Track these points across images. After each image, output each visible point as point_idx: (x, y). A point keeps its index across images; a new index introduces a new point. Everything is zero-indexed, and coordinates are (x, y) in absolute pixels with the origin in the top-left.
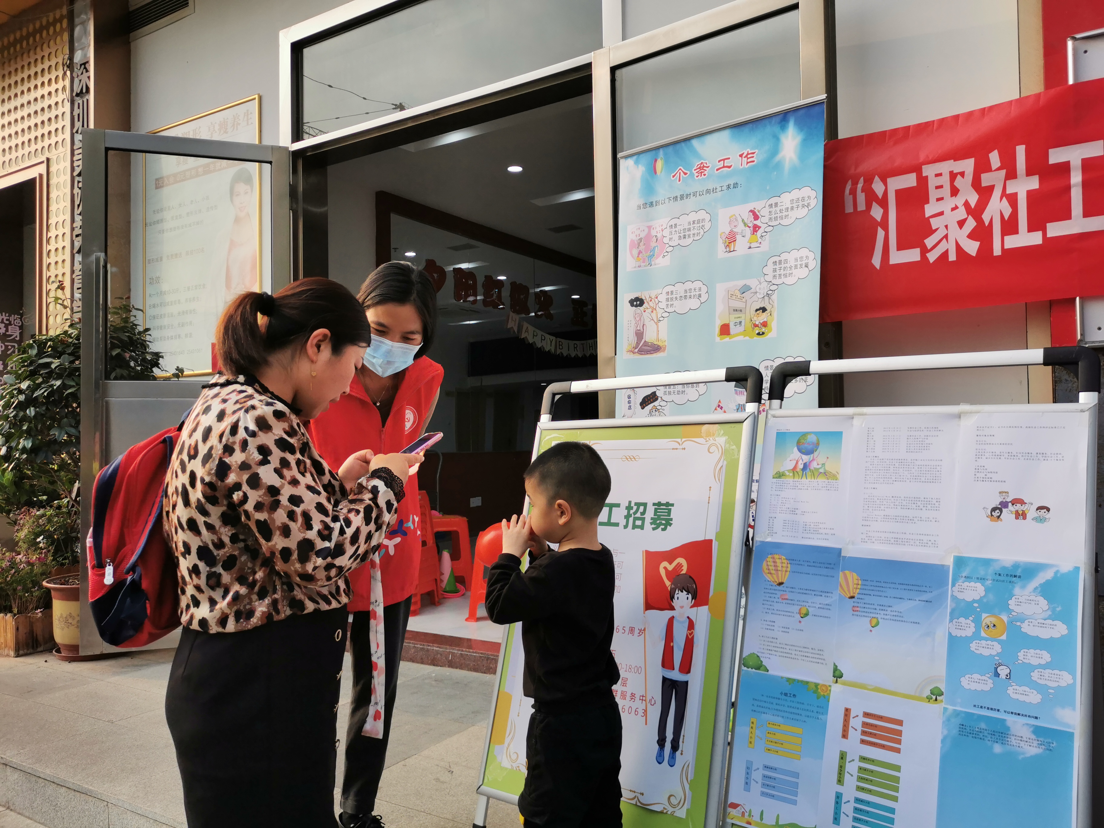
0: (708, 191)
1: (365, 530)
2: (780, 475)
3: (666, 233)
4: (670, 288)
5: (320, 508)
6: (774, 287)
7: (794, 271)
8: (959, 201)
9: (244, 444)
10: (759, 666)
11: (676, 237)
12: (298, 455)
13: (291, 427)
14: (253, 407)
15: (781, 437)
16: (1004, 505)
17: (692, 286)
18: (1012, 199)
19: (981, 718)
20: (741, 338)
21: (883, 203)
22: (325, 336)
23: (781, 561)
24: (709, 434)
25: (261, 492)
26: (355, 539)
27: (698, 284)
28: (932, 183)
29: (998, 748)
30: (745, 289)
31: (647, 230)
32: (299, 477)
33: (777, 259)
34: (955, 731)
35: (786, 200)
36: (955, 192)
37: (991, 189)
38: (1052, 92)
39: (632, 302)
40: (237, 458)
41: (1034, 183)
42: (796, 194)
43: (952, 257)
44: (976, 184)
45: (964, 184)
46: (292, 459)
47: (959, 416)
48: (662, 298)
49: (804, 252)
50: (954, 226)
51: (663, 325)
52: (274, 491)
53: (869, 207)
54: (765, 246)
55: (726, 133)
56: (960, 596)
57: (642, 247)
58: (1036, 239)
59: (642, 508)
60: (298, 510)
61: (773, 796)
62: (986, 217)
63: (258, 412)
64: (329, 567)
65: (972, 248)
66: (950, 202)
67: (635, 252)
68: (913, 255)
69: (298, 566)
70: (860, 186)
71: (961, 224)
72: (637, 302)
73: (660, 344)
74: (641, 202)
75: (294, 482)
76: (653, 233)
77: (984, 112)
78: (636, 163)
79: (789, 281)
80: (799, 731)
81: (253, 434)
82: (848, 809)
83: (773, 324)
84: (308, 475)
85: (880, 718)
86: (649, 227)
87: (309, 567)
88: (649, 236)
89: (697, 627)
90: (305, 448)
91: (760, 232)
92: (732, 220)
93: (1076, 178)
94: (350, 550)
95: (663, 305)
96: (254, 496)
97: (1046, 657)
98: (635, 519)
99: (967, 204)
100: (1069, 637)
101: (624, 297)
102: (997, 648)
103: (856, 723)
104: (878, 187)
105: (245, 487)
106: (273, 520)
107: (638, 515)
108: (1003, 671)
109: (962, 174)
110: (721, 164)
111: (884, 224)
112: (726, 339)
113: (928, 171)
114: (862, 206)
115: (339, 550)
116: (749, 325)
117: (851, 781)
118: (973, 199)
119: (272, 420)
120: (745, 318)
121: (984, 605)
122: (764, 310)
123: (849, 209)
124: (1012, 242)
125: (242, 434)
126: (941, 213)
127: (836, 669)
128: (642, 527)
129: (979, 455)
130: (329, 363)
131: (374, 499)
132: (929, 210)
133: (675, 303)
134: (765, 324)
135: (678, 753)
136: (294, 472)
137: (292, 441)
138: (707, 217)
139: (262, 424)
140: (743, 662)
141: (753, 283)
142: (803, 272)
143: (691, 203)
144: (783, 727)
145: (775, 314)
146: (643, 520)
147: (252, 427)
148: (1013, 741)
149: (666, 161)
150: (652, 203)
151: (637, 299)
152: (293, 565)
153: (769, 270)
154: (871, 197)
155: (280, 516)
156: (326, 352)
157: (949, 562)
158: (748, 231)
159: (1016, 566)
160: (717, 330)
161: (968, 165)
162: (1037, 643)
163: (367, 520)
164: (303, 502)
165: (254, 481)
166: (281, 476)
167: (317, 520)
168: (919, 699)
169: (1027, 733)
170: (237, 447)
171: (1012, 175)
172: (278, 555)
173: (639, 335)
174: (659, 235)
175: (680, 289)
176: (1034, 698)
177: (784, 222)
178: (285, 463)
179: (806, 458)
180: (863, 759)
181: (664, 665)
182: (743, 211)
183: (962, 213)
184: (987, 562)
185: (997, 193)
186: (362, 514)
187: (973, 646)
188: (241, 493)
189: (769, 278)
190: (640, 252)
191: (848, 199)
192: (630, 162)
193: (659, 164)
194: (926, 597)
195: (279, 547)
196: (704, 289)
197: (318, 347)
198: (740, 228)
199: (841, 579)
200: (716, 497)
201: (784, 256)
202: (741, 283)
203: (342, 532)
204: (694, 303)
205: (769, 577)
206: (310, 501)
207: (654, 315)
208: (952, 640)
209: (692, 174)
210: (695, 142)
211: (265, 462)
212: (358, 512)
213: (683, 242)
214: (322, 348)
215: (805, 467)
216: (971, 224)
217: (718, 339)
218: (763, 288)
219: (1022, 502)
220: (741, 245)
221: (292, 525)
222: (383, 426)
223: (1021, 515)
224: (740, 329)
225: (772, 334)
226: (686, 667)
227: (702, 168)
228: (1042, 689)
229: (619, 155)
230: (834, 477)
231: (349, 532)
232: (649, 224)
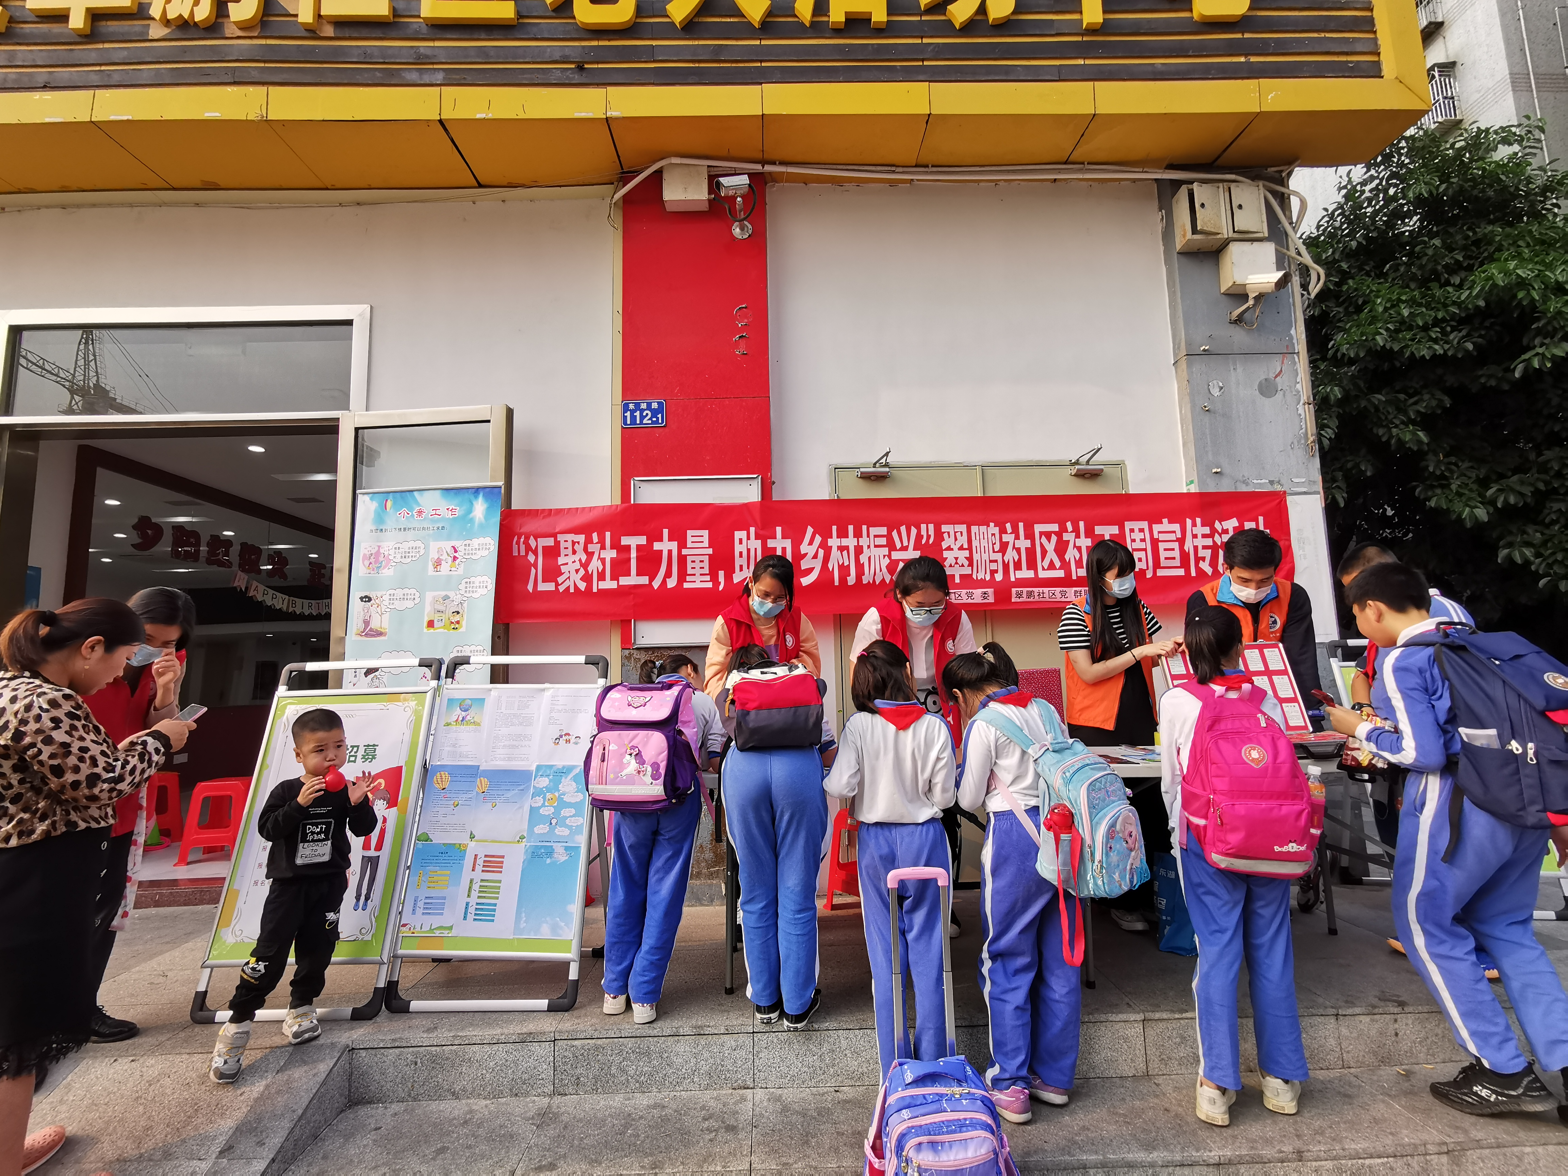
0: (424, 529)
1: (140, 767)
2: (448, 724)
3: (392, 552)
4: (392, 592)
5: (103, 753)
6: (465, 599)
7: (479, 590)
8: (576, 558)
9: (38, 718)
10: (428, 839)
11: (399, 556)
12: (83, 722)
13: (77, 704)
14: (45, 693)
15: (451, 701)
16: (561, 736)
17: (409, 592)
18: (603, 561)
19: (542, 847)
20: (441, 630)
21: (535, 553)
22: (99, 642)
23: (445, 775)
24: (405, 700)
25: (55, 747)
26: (132, 771)
27: (413, 591)
28: (563, 545)
29: (548, 861)
30: (446, 598)
31: (377, 549)
32: (85, 735)
33: (468, 580)
34: (529, 857)
35: (475, 542)
36: (574, 552)
37: (593, 553)
38: (624, 505)
39: (361, 599)
40: (32, 726)
41: (614, 554)
42: (481, 540)
43: (572, 590)
44: (585, 549)
45: (579, 548)
46: (78, 724)
47: (543, 690)
48: (386, 597)
49: (485, 578)
50: (573, 572)
51: (386, 617)
52: (66, 746)
53: (527, 554)
54: (461, 571)
55: (438, 492)
56: (537, 786)
57: (372, 560)
58: (613, 585)
59: (355, 749)
60: (87, 756)
61: (429, 913)
62: (590, 569)
63: (50, 696)
64: (111, 790)
65: (582, 586)
66: (572, 558)
67: (367, 563)
68: (550, 587)
69: (86, 791)
70: (522, 540)
71: (577, 571)
72: (367, 599)
73: (383, 630)
74: (374, 528)
75: (82, 739)
76: (382, 551)
77: (591, 509)
78: (371, 499)
79: (475, 595)
80: (449, 872)
81: (47, 711)
82: (471, 910)
83: (464, 623)
84: (91, 733)
85: (493, 856)
86: (379, 547)
87: (96, 791)
88: (378, 553)
89: (388, 821)
90: (87, 718)
91: (457, 561)
92: (439, 550)
93: (634, 554)
94: (129, 779)
95: (386, 603)
96: (47, 751)
97: (573, 811)
98: (350, 756)
99: (580, 560)
100: (583, 801)
101: (355, 595)
102: (552, 810)
103: (480, 862)
104: (532, 542)
105: (40, 745)
106: (67, 764)
107: (353, 753)
108: (554, 821)
109: (578, 543)
110: (434, 512)
111: (535, 565)
112: (432, 630)
113: (560, 537)
114: (523, 553)
115: (121, 779)
116: (448, 622)
117: (475, 894)
118: (584, 558)
119: (61, 701)
120: (444, 617)
121: (549, 789)
122: (458, 613)
123: (515, 553)
124: (603, 585)
125: (36, 711)
126: (567, 564)
127: (471, 833)
128: (354, 761)
129: (551, 712)
130: (102, 659)
131: (145, 748)
132: (561, 560)
133: (396, 602)
134: (458, 622)
135: (369, 901)
136: (82, 732)
137: (78, 713)
138: (423, 546)
139: (54, 703)
140: (418, 839)
141: (451, 594)
142: (484, 591)
143: (410, 534)
144: (439, 872)
145: (465, 616)
146: (356, 756)
147: (45, 706)
148: (555, 855)
149: (395, 503)
150: (382, 530)
151: (366, 597)
152: (82, 791)
153: (462, 587)
154: (528, 548)
155: (72, 760)
156: (99, 651)
157: (533, 768)
158: (450, 560)
159: (564, 767)
160: (425, 624)
161: (581, 538)
162: (569, 805)
163: (142, 760)
164: (90, 750)
165: (48, 740)
166: (71, 736)
167: (101, 761)
168: (514, 842)
169: (562, 851)
170: (31, 720)
171: (603, 547)
172: (68, 786)
173: (367, 623)
174: (386, 553)
175: (399, 593)
176: (567, 832)
177: (474, 557)
178: (73, 727)
179: (464, 714)
180: (482, 880)
181: (363, 849)
182: (447, 545)
183: (577, 565)
184: (551, 767)
185: (596, 557)
186: (137, 757)
187: (541, 811)
188: (36, 749)
189: (462, 592)
190: (370, 563)
191: (515, 547)
192: (367, 498)
193: (389, 504)
194: (521, 788)
195: (70, 781)
196: (417, 594)
197: (92, 648)
198: (445, 557)
199: (478, 783)
200: (407, 738)
201: (472, 579)
202: (443, 593)
203: (123, 767)
204: (410, 604)
205: (437, 786)
206: (95, 750)
207: (379, 609)
208: (532, 810)
209: (412, 515)
210: (415, 493)
211: (57, 727)
212: (133, 756)
213: (404, 560)
214: (96, 648)
215: (463, 719)
216: (582, 572)
217: (425, 630)
218: (458, 599)
219: (569, 734)
220: (445, 568)
221: (82, 765)
222: (132, 696)
223: (568, 741)
224: (441, 624)
225: (462, 629)
226: (379, 847)
227: (420, 512)
228: (570, 827)
229: (358, 491)
230: (479, 724)
231: (129, 767)
232: (379, 544)
